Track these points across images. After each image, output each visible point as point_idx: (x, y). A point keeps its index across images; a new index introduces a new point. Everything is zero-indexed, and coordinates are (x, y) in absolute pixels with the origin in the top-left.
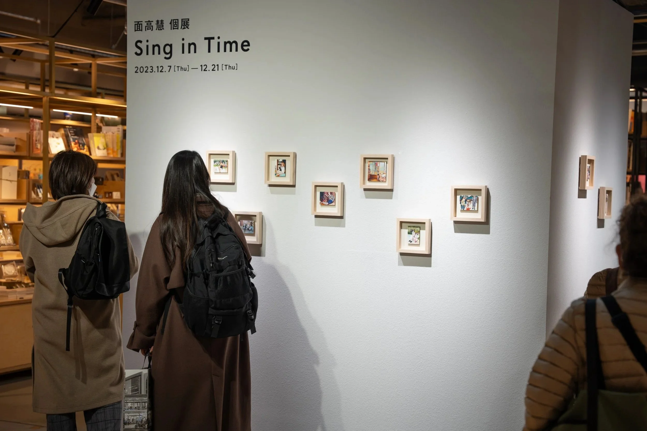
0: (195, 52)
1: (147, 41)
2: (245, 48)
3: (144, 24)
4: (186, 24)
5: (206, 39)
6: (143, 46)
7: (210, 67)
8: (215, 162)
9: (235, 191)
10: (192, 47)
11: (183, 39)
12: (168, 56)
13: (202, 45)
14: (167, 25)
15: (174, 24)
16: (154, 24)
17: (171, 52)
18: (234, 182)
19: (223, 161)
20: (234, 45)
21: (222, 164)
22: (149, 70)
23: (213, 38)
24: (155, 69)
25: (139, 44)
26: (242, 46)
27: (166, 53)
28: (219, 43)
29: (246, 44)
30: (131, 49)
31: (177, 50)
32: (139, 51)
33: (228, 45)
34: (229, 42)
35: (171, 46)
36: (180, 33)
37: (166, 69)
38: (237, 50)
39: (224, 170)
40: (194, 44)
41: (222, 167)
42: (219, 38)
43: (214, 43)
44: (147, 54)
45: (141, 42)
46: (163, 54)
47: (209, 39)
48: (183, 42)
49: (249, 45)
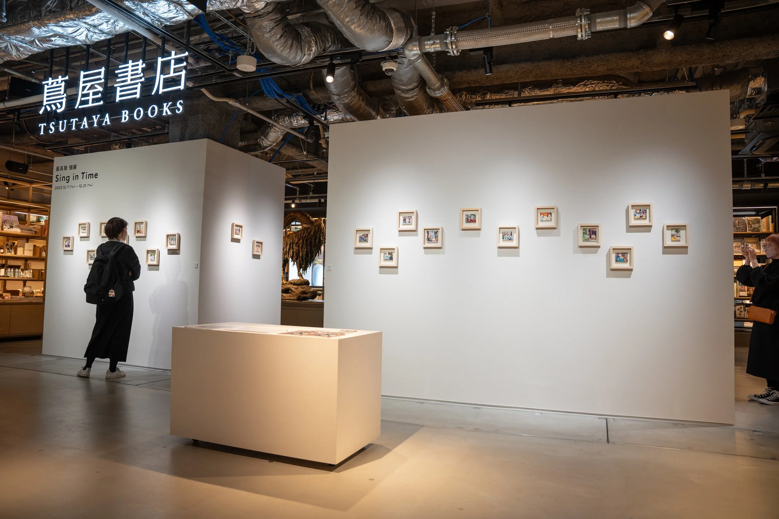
0: (78, 179)
1: (61, 175)
3: (60, 168)
4: (75, 167)
5: (82, 173)
7: (83, 186)
8: (81, 227)
9: (89, 240)
10: (77, 177)
11: (74, 174)
12: (68, 181)
13: (80, 176)
14: (68, 168)
15: (71, 167)
16: (63, 168)
17: (69, 180)
18: (88, 236)
19: (85, 227)
20: (92, 175)
21: (84, 228)
22: (60, 188)
23: (85, 173)
24: (63, 187)
25: (57, 177)
26: (95, 176)
27: (67, 180)
28: (87, 175)
29: (96, 175)
30: (54, 179)
31: (71, 178)
32: (57, 180)
33: (90, 175)
34: (90, 174)
35: (69, 177)
36: (73, 171)
37: (66, 187)
38: (93, 178)
39: (84, 231)
40: (77, 175)
41: (84, 230)
43: (85, 175)
44: (60, 181)
45: (58, 175)
46: (66, 181)
47: (83, 173)
48: (74, 175)
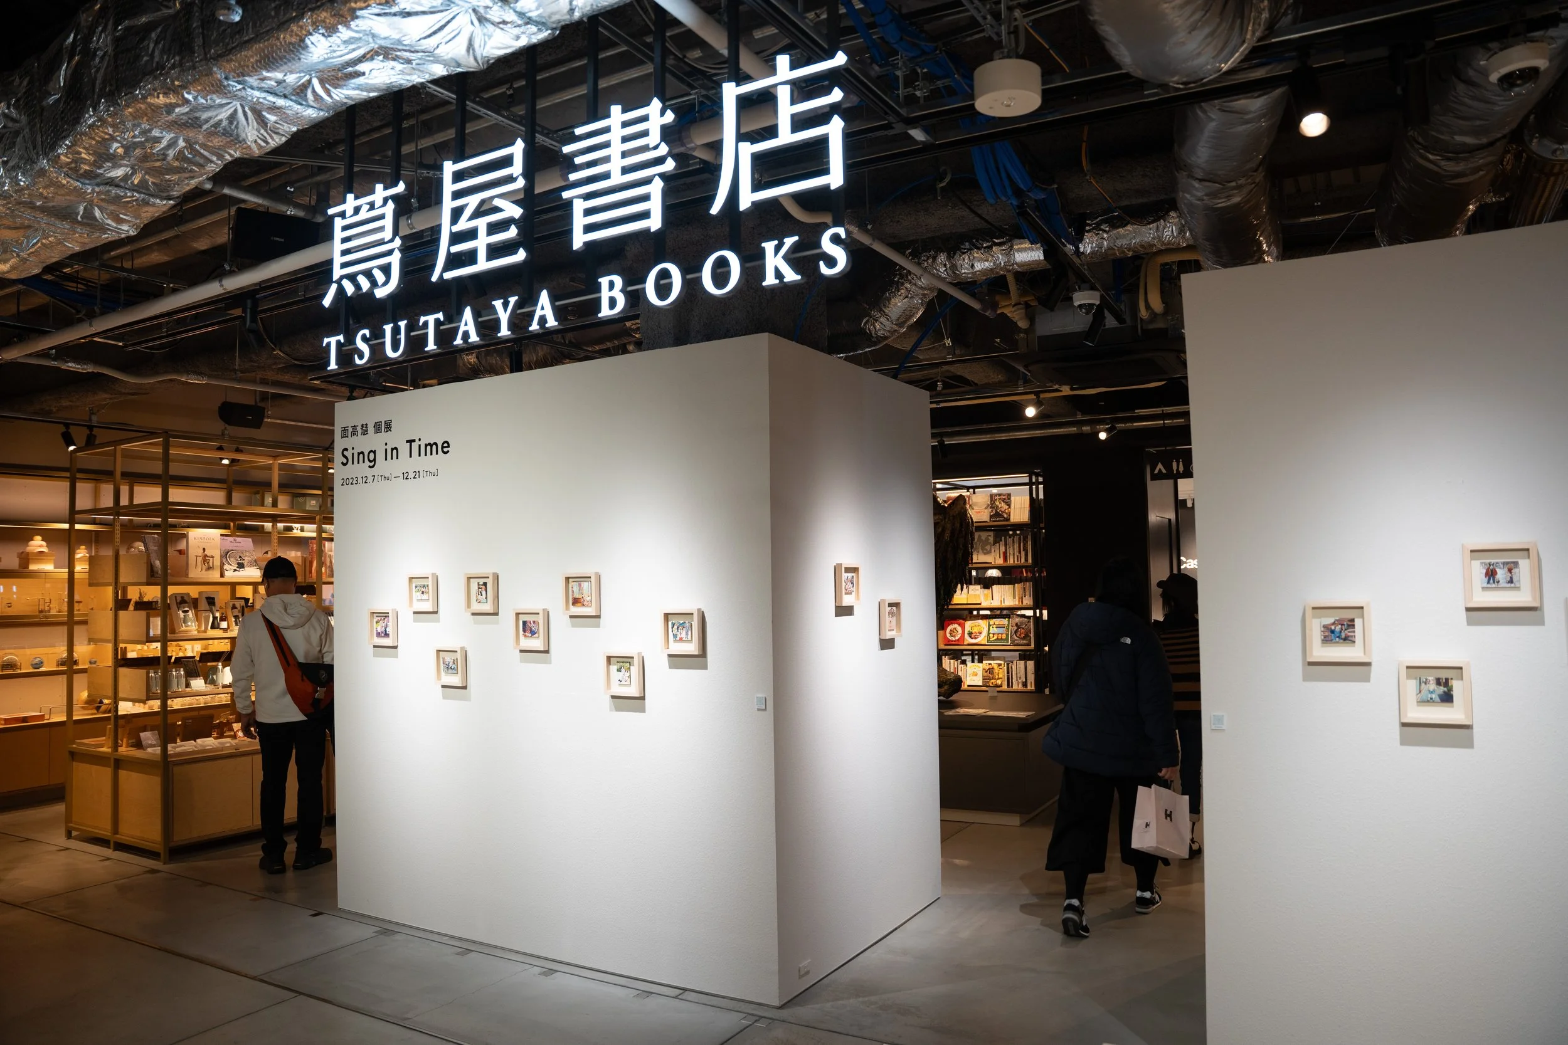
0: (397, 458)
1: (353, 448)
2: (445, 450)
3: (350, 430)
4: (388, 426)
5: (407, 442)
6: (348, 454)
7: (411, 475)
8: (416, 587)
9: (438, 621)
10: (395, 451)
11: (386, 444)
12: (372, 464)
13: (404, 449)
14: (371, 429)
15: (378, 427)
16: (359, 429)
17: (374, 460)
18: (436, 610)
19: (424, 586)
20: (434, 447)
21: (423, 590)
22: (355, 482)
23: (414, 441)
24: (360, 480)
25: (345, 453)
26: (443, 447)
27: (370, 461)
28: (420, 445)
29: (446, 445)
30: (338, 458)
31: (380, 456)
32: (345, 461)
33: (429, 447)
34: (429, 444)
35: (374, 452)
36: (384, 436)
37: (370, 479)
38: (437, 454)
39: (425, 597)
40: (396, 448)
41: (423, 593)
42: (420, 440)
43: (415, 446)
44: (353, 463)
45: (346, 450)
46: (367, 463)
47: (410, 442)
48: (386, 447)
49: (448, 446)
